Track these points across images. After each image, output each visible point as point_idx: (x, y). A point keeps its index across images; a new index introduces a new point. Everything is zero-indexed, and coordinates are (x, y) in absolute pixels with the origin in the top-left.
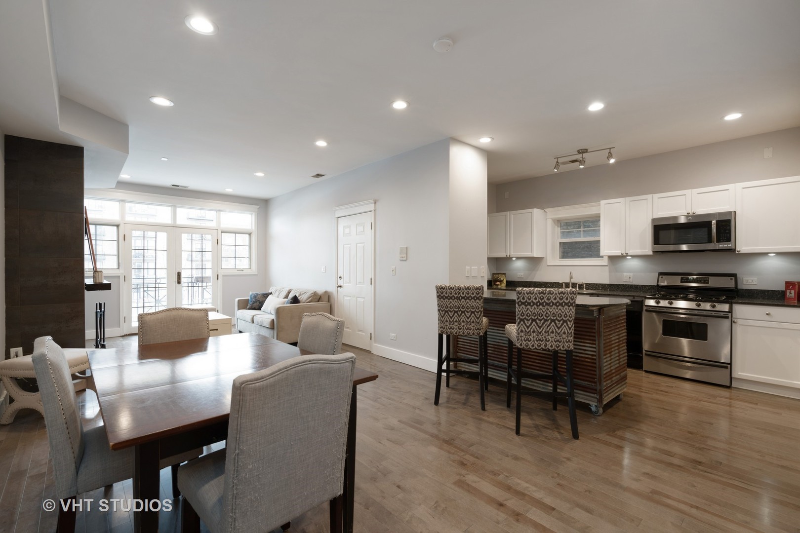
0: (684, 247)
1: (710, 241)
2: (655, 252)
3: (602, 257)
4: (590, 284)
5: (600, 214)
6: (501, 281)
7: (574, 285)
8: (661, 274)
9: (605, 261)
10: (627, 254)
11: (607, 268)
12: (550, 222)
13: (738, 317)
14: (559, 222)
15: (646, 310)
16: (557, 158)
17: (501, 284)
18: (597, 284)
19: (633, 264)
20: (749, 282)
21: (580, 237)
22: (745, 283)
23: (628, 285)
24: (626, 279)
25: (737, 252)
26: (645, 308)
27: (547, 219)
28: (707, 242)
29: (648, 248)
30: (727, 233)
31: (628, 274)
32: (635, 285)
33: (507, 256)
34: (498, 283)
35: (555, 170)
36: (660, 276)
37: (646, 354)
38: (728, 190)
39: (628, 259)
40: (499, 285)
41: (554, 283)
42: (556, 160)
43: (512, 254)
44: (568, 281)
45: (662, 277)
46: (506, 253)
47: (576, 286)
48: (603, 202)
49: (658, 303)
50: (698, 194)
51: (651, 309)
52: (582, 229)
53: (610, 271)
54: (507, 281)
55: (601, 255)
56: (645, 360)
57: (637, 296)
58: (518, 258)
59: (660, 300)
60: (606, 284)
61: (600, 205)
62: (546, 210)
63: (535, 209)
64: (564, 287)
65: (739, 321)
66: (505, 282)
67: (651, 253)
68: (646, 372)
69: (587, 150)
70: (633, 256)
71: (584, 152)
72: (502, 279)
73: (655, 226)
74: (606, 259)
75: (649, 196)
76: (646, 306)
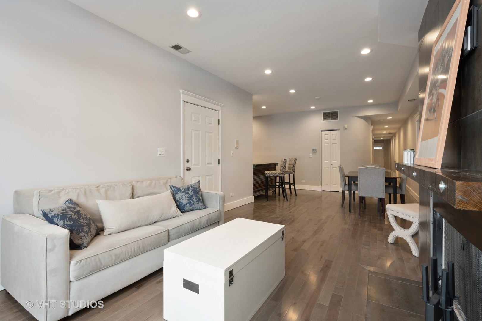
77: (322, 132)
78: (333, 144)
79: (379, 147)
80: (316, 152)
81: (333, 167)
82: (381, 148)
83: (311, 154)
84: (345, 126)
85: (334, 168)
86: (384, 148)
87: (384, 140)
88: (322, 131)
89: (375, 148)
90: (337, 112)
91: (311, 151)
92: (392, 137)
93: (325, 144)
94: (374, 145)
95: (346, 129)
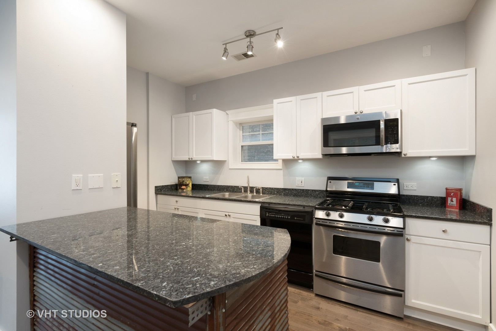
1: (378, 142)
2: (325, 155)
3: (276, 160)
4: (266, 188)
5: (273, 116)
6: (187, 185)
7: (252, 189)
8: (330, 178)
9: (279, 165)
10: (298, 157)
11: (282, 171)
12: (231, 124)
13: (411, 234)
14: (241, 125)
15: (317, 224)
16: (226, 44)
17: (187, 188)
18: (272, 188)
19: (304, 168)
20: (410, 188)
21: (259, 140)
22: (405, 188)
23: (300, 190)
24: (298, 183)
25: (403, 156)
26: (315, 221)
27: (228, 121)
28: (375, 144)
29: (317, 151)
30: (395, 134)
31: (300, 178)
32: (306, 190)
33: (189, 159)
34: (183, 187)
35: (224, 58)
36: (329, 181)
37: (316, 275)
38: (394, 86)
39: (300, 162)
40: (184, 189)
41: (235, 186)
42: (224, 46)
43: (194, 156)
44: (246, 185)
45: (330, 182)
46: (189, 156)
47: (254, 191)
48: (276, 101)
49: (328, 215)
50: (365, 91)
51: (321, 223)
52: (261, 133)
53: (284, 175)
54: (193, 185)
55: (274, 158)
56: (316, 282)
57: (307, 206)
58: (203, 161)
59: (330, 212)
60: (281, 189)
61: (273, 107)
62: (228, 112)
63: (214, 109)
64: (243, 191)
65: (413, 238)
66: (190, 185)
67: (320, 156)
68: (317, 295)
70: (303, 160)
71: (253, 35)
72: (188, 183)
73: (324, 126)
74: (280, 162)
75: (318, 95)
76: (316, 218)
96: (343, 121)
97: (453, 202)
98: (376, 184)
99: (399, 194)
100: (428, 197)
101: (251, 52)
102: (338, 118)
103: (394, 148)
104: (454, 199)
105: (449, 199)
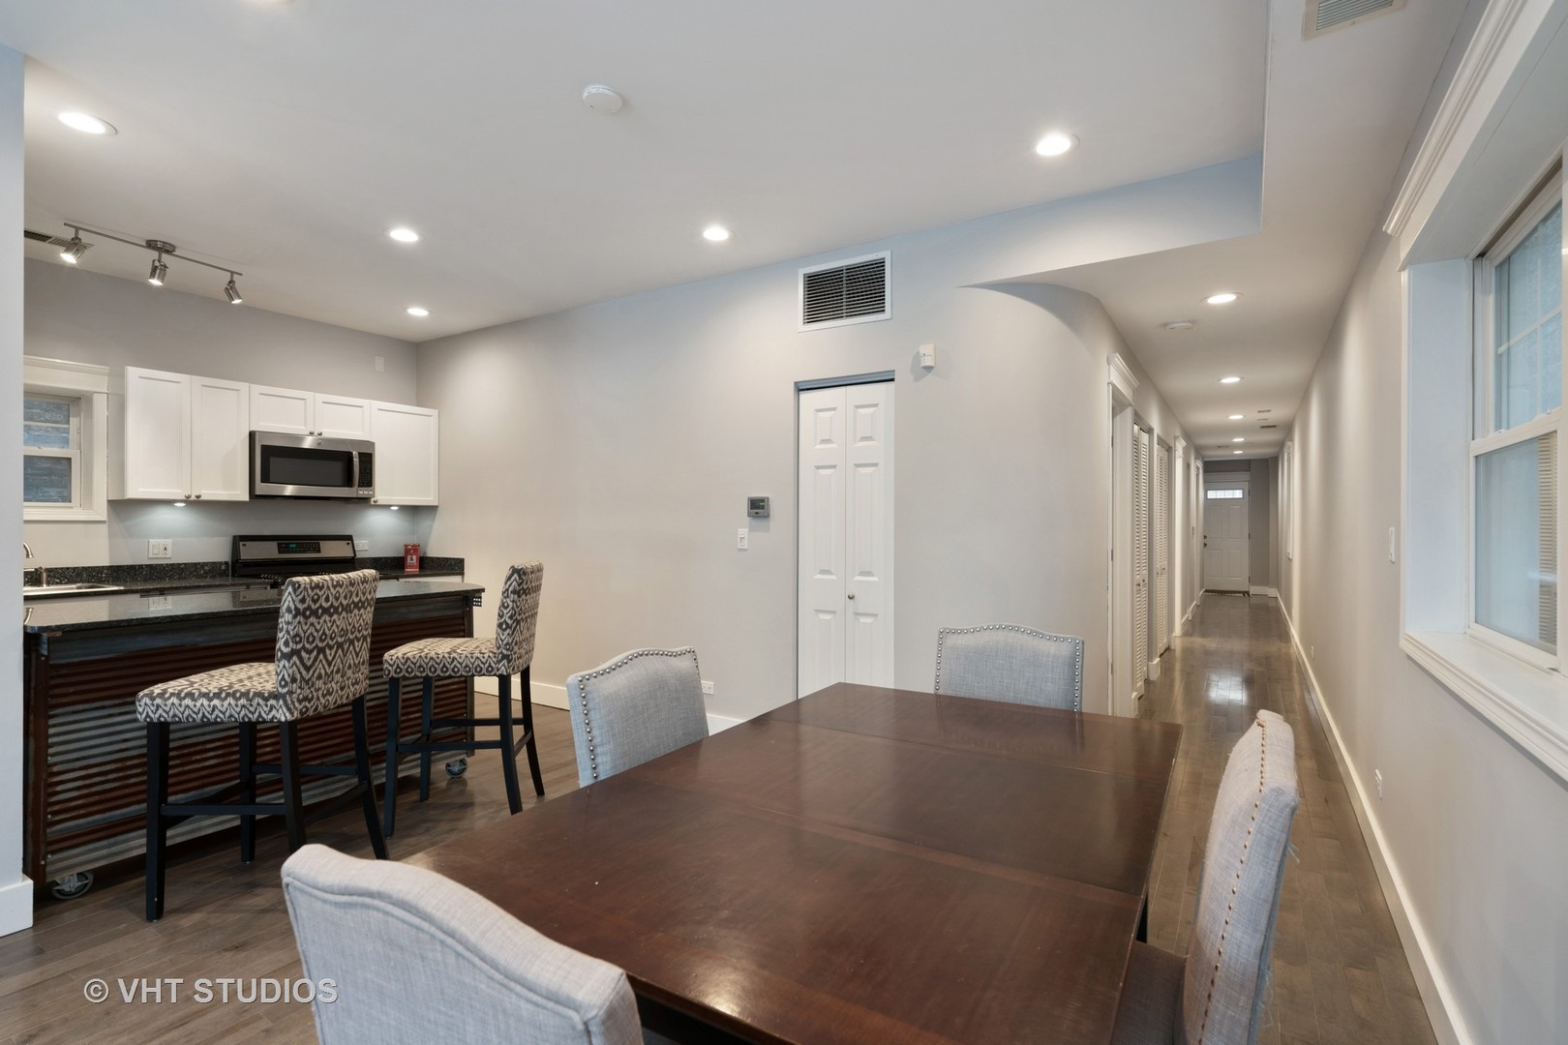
0: (289, 490)
1: (348, 482)
2: (253, 497)
8: (240, 538)
9: (101, 511)
10: (197, 496)
11: (104, 528)
20: (361, 548)
23: (164, 565)
24: (156, 551)
25: (372, 503)
28: (342, 484)
29: (239, 488)
30: (369, 474)
31: (162, 541)
32: (180, 564)
36: (238, 544)
38: (361, 406)
45: (244, 545)
53: (111, 536)
69: (174, 248)
71: (168, 252)
73: (262, 446)
74: (101, 505)
75: (243, 386)
77: (804, 396)
78: (858, 466)
79: (1231, 491)
80: (768, 516)
81: (857, 614)
82: (1238, 494)
83: (743, 532)
84: (922, 352)
85: (863, 620)
86: (1250, 493)
87: (1249, 461)
88: (801, 388)
89: (1212, 494)
90: (879, 266)
91: (745, 506)
92: (1281, 446)
93: (818, 468)
94: (1205, 482)
95: (929, 368)
96: (308, 443)
97: (412, 560)
98: (323, 544)
99: (353, 558)
100: (382, 558)
101: (158, 279)
102: (300, 438)
103: (363, 492)
104: (414, 557)
105: (409, 557)
